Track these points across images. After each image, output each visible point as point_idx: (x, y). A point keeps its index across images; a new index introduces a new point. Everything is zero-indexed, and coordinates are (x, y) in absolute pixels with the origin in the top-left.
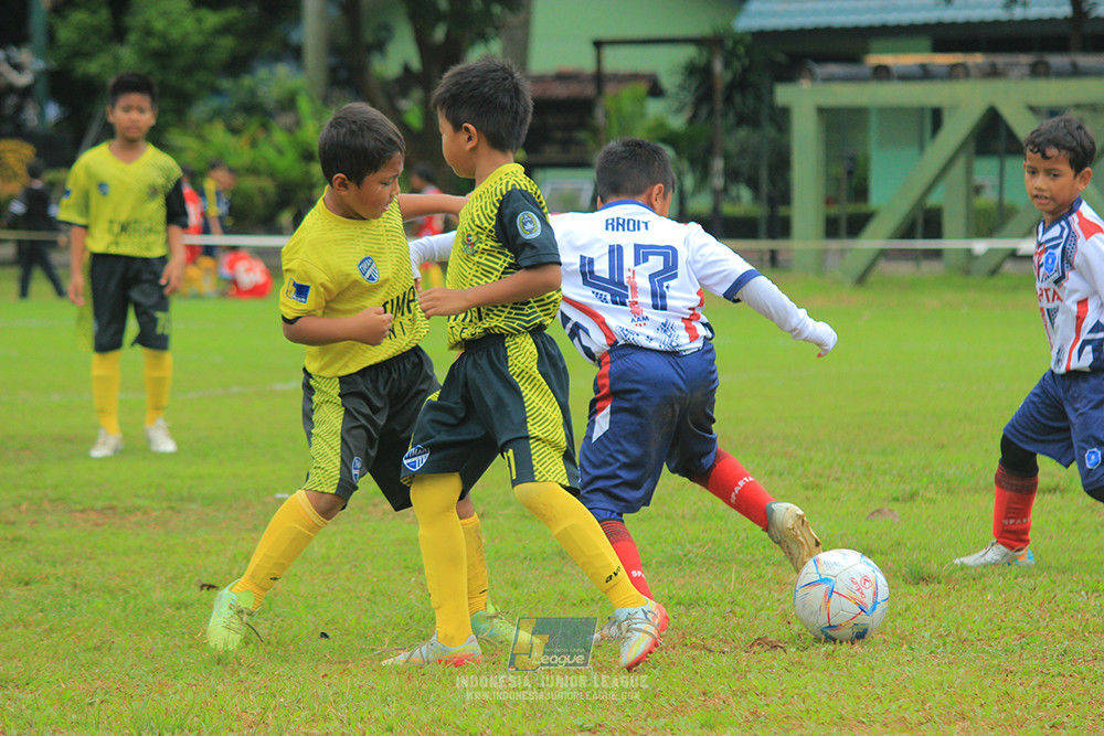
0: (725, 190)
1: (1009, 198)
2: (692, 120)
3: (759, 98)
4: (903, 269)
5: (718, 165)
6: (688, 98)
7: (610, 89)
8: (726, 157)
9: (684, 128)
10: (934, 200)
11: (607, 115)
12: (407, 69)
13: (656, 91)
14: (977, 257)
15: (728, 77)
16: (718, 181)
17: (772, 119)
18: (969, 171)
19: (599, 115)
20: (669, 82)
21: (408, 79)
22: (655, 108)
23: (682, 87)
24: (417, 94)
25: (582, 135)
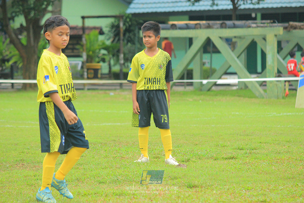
0: (124, 64)
1: (213, 67)
2: (113, 42)
3: (135, 35)
4: (180, 89)
5: (122, 56)
6: (112, 35)
7: (87, 32)
8: (124, 54)
9: (110, 44)
10: (190, 67)
11: (86, 40)
12: (21, 25)
13: (101, 33)
14: (204, 85)
15: (124, 28)
16: (122, 62)
17: (138, 41)
18: (201, 58)
19: (84, 39)
20: (106, 30)
21: (22, 29)
22: (101, 38)
23: (109, 31)
24: (25, 33)
25: (78, 47)
